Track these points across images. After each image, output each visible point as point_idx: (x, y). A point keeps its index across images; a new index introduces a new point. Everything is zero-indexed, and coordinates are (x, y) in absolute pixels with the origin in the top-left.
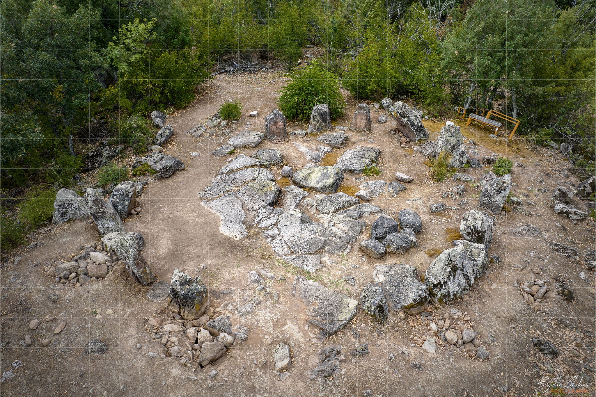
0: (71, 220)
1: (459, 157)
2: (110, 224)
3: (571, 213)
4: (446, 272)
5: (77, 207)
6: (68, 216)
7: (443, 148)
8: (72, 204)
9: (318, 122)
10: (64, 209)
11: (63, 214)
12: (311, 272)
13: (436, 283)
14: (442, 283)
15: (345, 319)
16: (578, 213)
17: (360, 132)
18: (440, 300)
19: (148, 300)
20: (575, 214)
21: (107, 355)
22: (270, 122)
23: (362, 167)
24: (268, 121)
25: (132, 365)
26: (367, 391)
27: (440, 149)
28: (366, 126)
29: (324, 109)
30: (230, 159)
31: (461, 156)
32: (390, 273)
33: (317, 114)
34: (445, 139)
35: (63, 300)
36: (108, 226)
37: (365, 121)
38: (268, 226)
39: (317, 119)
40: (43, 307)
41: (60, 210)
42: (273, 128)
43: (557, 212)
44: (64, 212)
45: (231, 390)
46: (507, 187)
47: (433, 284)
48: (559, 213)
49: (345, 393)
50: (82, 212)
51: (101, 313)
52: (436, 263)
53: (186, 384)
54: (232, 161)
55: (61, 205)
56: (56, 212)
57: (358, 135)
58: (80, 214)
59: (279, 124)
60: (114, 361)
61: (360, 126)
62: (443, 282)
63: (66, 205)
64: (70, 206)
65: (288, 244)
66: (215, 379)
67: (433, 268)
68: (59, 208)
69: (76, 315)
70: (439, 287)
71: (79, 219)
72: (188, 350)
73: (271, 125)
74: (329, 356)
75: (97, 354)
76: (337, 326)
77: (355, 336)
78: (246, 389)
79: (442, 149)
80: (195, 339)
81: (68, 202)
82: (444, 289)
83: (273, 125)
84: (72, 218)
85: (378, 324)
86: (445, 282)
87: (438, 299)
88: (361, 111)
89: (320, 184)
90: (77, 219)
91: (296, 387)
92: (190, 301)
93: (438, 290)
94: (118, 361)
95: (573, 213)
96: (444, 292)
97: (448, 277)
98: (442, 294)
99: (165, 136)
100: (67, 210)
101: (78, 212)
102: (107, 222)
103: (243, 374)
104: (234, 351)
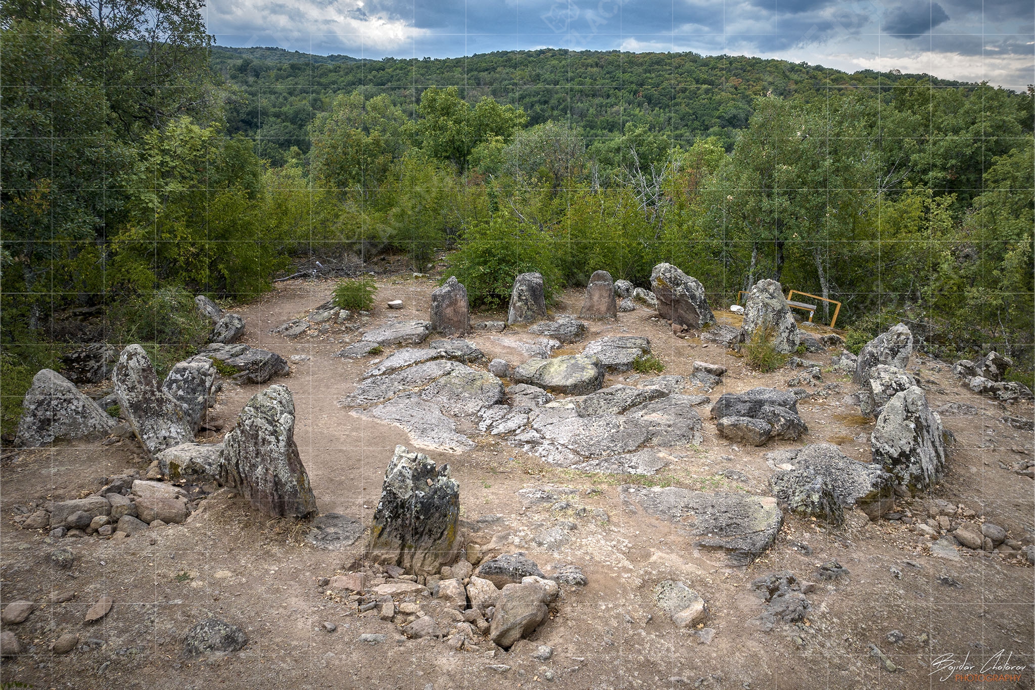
0: (63, 440)
1: (786, 334)
2: (172, 430)
3: (999, 389)
4: (909, 430)
5: (80, 409)
6: (54, 430)
7: (760, 322)
8: (69, 401)
9: (526, 304)
10: (48, 413)
11: (45, 424)
12: (649, 474)
13: (896, 455)
14: (908, 453)
15: (769, 525)
16: (1010, 388)
17: (600, 320)
18: (912, 487)
19: (312, 547)
20: (1006, 389)
21: (250, 653)
22: (443, 300)
23: (631, 360)
24: (440, 299)
25: (328, 663)
26: (892, 632)
27: (753, 325)
28: (608, 309)
29: (535, 280)
30: (377, 361)
31: (791, 331)
32: (799, 458)
33: (524, 288)
34: (761, 304)
35: (87, 562)
36: (167, 434)
37: (607, 299)
38: (514, 428)
39: (524, 298)
40: (34, 579)
41: (39, 413)
42: (449, 311)
43: (976, 390)
44: (49, 420)
45: (603, 677)
46: (908, 339)
47: (891, 457)
48: (980, 392)
49: (850, 645)
50: (91, 422)
51: (202, 578)
52: (887, 417)
53: (487, 681)
54: (380, 362)
55: (43, 401)
56: (28, 419)
57: (599, 323)
58: (86, 426)
59: (459, 304)
60: (273, 663)
61: (598, 309)
62: (908, 449)
63: (54, 403)
64: (65, 405)
65: (570, 447)
66: (554, 663)
67: (883, 427)
68: (36, 409)
69: (136, 586)
70: (904, 460)
71: (81, 439)
72: (455, 620)
73: (444, 306)
74: (777, 589)
75: (219, 654)
76: (760, 541)
77: (803, 551)
78: (635, 669)
79: (756, 324)
80: (464, 597)
81: (59, 395)
82: (914, 463)
83: (448, 306)
84: (65, 435)
85: (834, 527)
86: (913, 451)
87: (907, 485)
88: (600, 282)
89: (570, 380)
90: (74, 439)
91: (744, 649)
92: (437, 515)
93: (904, 466)
94: (284, 662)
95: (1001, 387)
96: (914, 469)
97: (915, 439)
98: (911, 475)
99: (234, 328)
100: (55, 415)
101: (81, 420)
102: (165, 426)
103: (613, 644)
104: (569, 609)
